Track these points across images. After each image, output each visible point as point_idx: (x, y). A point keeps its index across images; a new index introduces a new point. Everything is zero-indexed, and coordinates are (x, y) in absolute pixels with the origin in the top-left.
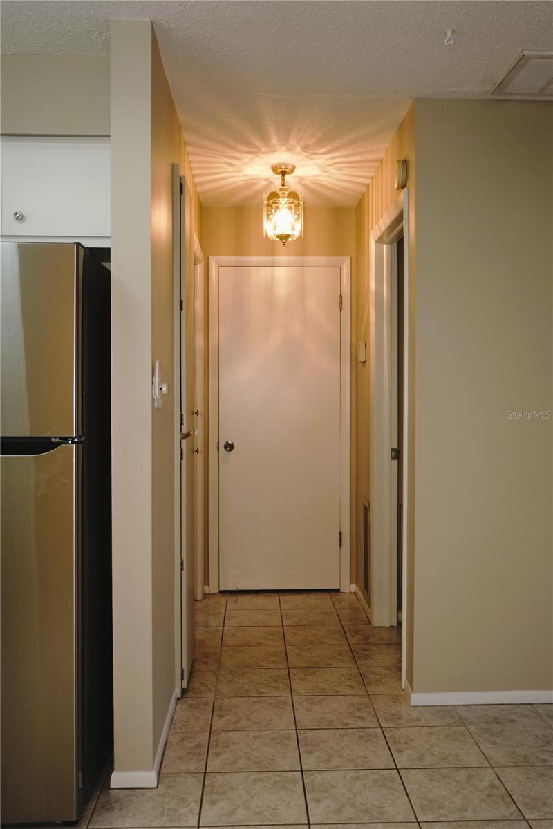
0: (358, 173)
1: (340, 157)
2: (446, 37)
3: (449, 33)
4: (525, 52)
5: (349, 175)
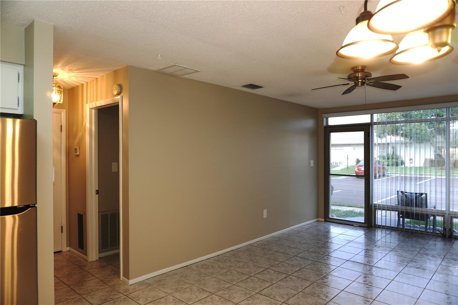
0: (83, 80)
1: (81, 75)
2: (158, 56)
3: (159, 56)
4: (176, 64)
5: (79, 80)
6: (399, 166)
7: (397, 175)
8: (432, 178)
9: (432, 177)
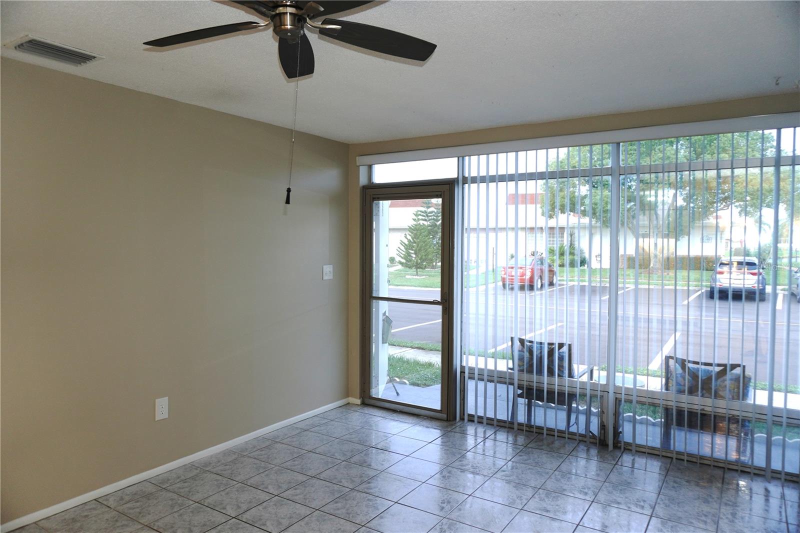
6: (577, 267)
7: (571, 284)
8: (627, 288)
9: (627, 286)
